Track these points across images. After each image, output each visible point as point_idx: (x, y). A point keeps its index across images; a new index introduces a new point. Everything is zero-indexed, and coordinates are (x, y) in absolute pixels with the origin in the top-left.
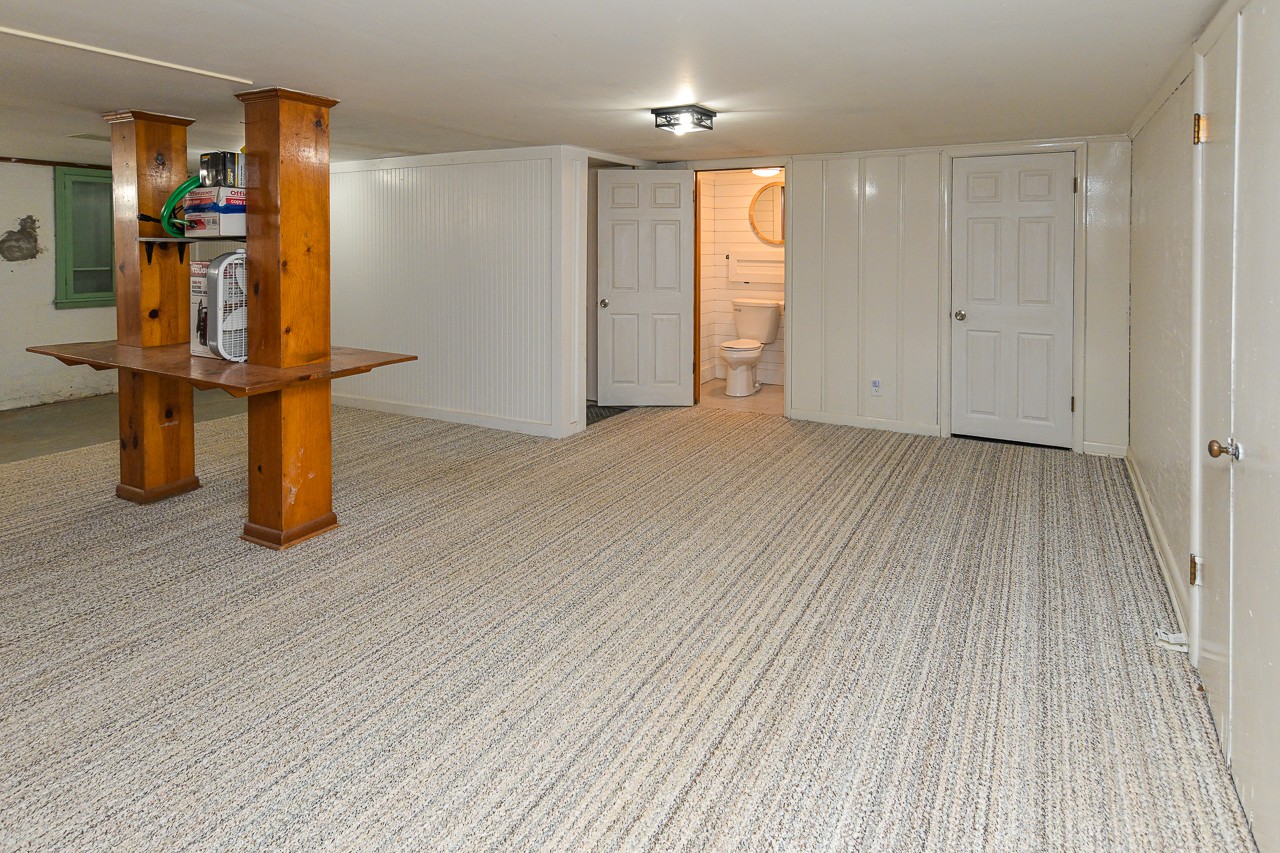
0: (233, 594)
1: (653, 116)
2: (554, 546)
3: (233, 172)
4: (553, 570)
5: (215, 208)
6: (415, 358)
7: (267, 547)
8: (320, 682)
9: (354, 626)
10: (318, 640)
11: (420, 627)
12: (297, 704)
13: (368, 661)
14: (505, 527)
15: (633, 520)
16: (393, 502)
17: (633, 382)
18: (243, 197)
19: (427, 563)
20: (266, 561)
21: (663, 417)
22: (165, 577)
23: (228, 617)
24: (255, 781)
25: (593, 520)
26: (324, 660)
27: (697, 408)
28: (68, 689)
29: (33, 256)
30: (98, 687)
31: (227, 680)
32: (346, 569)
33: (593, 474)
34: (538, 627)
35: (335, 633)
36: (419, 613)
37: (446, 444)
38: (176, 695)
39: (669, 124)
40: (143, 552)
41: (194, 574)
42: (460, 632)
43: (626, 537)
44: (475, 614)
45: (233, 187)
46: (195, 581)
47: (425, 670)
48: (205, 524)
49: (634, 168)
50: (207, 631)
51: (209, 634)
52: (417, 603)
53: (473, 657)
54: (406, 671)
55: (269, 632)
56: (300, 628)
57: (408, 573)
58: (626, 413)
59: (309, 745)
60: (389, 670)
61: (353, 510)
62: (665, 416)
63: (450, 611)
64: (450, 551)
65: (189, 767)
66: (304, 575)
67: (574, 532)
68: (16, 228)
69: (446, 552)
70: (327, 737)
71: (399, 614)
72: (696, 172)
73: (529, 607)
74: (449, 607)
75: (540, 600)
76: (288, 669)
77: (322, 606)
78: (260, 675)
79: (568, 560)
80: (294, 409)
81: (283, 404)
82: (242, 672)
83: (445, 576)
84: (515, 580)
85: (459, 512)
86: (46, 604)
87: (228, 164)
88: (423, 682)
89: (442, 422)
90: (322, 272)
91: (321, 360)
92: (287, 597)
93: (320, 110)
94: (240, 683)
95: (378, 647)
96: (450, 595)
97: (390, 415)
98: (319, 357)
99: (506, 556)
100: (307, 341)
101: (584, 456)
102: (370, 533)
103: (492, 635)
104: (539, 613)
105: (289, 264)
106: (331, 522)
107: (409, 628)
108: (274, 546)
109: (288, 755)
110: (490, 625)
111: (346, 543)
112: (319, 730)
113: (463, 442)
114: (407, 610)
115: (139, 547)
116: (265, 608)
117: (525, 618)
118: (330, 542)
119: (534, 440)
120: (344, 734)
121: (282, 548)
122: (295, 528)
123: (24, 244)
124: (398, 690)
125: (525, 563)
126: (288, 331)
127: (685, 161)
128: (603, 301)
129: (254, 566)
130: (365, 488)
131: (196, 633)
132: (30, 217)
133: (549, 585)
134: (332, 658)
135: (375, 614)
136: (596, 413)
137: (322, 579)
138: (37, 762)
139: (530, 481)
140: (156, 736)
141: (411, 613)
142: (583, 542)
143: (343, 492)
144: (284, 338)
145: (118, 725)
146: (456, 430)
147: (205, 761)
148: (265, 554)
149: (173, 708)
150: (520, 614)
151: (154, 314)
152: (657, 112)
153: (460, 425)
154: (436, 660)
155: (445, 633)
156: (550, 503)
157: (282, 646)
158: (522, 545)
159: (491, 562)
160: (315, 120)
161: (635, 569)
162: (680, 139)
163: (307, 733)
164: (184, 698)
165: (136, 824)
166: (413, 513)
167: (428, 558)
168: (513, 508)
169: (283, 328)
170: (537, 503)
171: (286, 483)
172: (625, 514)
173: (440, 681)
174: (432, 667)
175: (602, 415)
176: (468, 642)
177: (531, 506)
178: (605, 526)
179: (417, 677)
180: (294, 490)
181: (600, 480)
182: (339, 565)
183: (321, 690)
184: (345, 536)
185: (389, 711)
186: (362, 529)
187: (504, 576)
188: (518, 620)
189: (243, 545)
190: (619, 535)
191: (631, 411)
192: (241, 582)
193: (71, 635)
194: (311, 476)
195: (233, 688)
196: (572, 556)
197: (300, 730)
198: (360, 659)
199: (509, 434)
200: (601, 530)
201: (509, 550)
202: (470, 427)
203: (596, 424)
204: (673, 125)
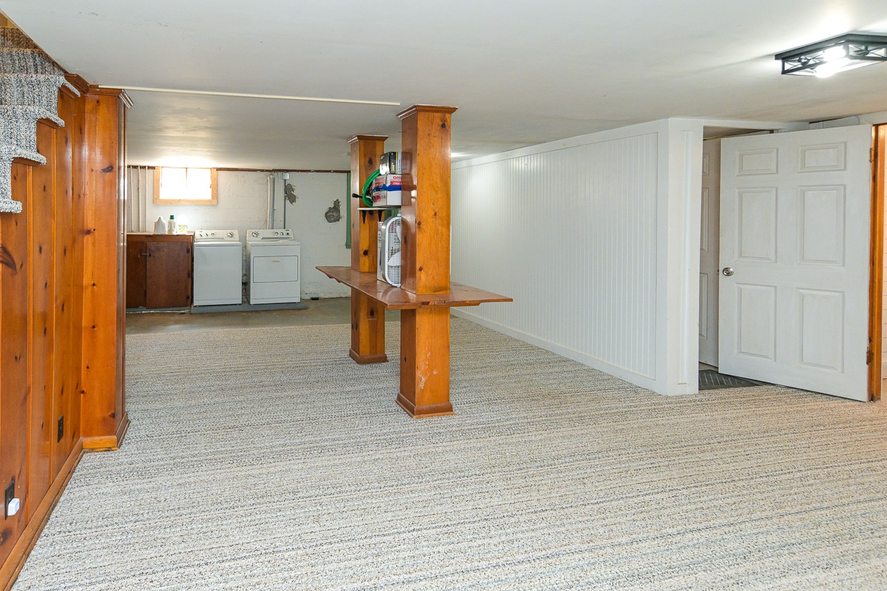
0: (379, 438)
1: (780, 62)
2: (631, 501)
3: (395, 164)
4: (624, 526)
5: (385, 188)
6: (511, 300)
7: (407, 413)
8: (403, 529)
9: (439, 496)
10: (412, 496)
11: (485, 523)
12: (385, 538)
13: (438, 530)
14: (584, 463)
15: (740, 512)
16: (496, 408)
17: (766, 357)
18: (400, 180)
19: (507, 469)
20: (403, 422)
21: (813, 405)
22: (352, 412)
23: (371, 453)
24: (343, 581)
25: (685, 492)
26: (411, 513)
27: (874, 406)
28: (290, 460)
29: (338, 220)
30: (300, 466)
31: (355, 496)
32: (448, 449)
33: (696, 442)
34: (591, 580)
35: (426, 496)
36: (488, 509)
37: (552, 373)
38: (328, 492)
39: (805, 66)
40: (347, 393)
41: (364, 416)
42: (516, 544)
43: (726, 529)
44: (533, 534)
45: (395, 174)
46: (363, 421)
47: (476, 563)
48: (381, 386)
49: (772, 131)
50: (357, 457)
51: (358, 459)
52: (488, 500)
53: (520, 575)
54: (463, 555)
55: (388, 474)
56: (406, 480)
57: (489, 471)
58: (756, 388)
59: (380, 575)
60: (451, 547)
61: (467, 405)
62: (813, 403)
63: (513, 520)
64: (529, 466)
65: (317, 545)
66: (420, 442)
67: (658, 496)
68: (332, 206)
69: (525, 466)
70: (394, 577)
71: (472, 503)
72: (877, 126)
73: (586, 555)
74: (513, 516)
75: (601, 552)
76: (389, 507)
77: (424, 470)
78: (372, 503)
79: (643, 523)
80: (424, 324)
81: (417, 318)
82: (364, 495)
83: (518, 486)
84: (580, 519)
85: (545, 434)
86: (301, 406)
87: (392, 160)
88: (472, 573)
89: (553, 354)
90: (444, 230)
91: (443, 292)
92: (406, 453)
93: (444, 116)
94: (361, 503)
95: (449, 523)
96: (517, 505)
97: (516, 340)
98: (441, 290)
99: (578, 491)
100: (433, 278)
101: (689, 420)
102: (472, 427)
103: (543, 563)
104: (597, 566)
105: (422, 223)
106: (448, 409)
107: (476, 519)
108: (411, 414)
109: (366, 575)
110: (544, 552)
111: (454, 428)
112: (390, 567)
113: (565, 374)
114: (479, 502)
115: (347, 389)
116: (391, 455)
117: (581, 563)
118: (444, 424)
119: (636, 390)
120: (403, 582)
121: (415, 417)
122: (424, 407)
123: (335, 214)
124: (451, 569)
125: (595, 506)
126: (421, 269)
127: (856, 115)
128: (726, 269)
129: (396, 424)
130: (480, 392)
131: (352, 455)
132: (337, 200)
133: (616, 541)
134: (417, 515)
135: (456, 494)
136: (715, 380)
137: (430, 450)
138: (262, 497)
139: (620, 427)
140: (311, 514)
141: (482, 506)
142: (666, 512)
143: (464, 389)
144: (418, 273)
145: (299, 495)
146: (563, 364)
147: (325, 547)
148: (404, 417)
149: (324, 499)
150: (577, 556)
151: (366, 253)
152: (784, 57)
153: (568, 360)
154: (488, 560)
155: (503, 538)
156: (636, 456)
157: (391, 488)
158: (596, 487)
159: (562, 491)
160: (441, 123)
161: (731, 572)
162: (827, 84)
163: (383, 565)
164: (332, 496)
165: (282, 566)
166: (508, 423)
167: (509, 464)
168: (596, 448)
169: (418, 268)
170: (623, 452)
171: (418, 374)
172: (729, 501)
173: (486, 581)
174: (483, 564)
175: (722, 383)
176: (520, 557)
177: (616, 452)
178: (700, 505)
179: (468, 566)
180: (423, 379)
181: (704, 451)
182: (444, 444)
183: (403, 535)
184: (455, 423)
185: (439, 583)
186: (468, 422)
187: (571, 510)
188: (573, 560)
189: (395, 406)
190: (717, 522)
191: (765, 387)
192: (385, 431)
193: (302, 429)
194: (435, 373)
195: (356, 504)
196: (649, 522)
197: (380, 559)
198: (434, 525)
199: (611, 378)
200: (693, 507)
201: (582, 486)
202: (575, 363)
203: (712, 391)
204: (812, 66)
